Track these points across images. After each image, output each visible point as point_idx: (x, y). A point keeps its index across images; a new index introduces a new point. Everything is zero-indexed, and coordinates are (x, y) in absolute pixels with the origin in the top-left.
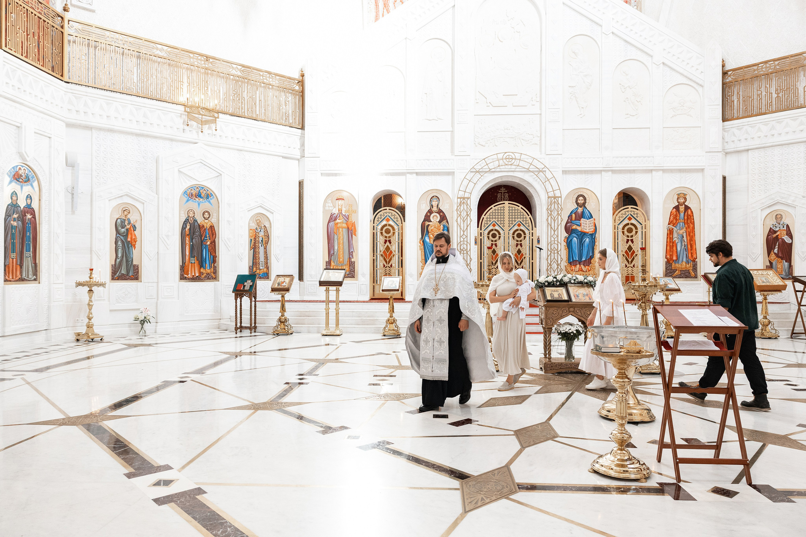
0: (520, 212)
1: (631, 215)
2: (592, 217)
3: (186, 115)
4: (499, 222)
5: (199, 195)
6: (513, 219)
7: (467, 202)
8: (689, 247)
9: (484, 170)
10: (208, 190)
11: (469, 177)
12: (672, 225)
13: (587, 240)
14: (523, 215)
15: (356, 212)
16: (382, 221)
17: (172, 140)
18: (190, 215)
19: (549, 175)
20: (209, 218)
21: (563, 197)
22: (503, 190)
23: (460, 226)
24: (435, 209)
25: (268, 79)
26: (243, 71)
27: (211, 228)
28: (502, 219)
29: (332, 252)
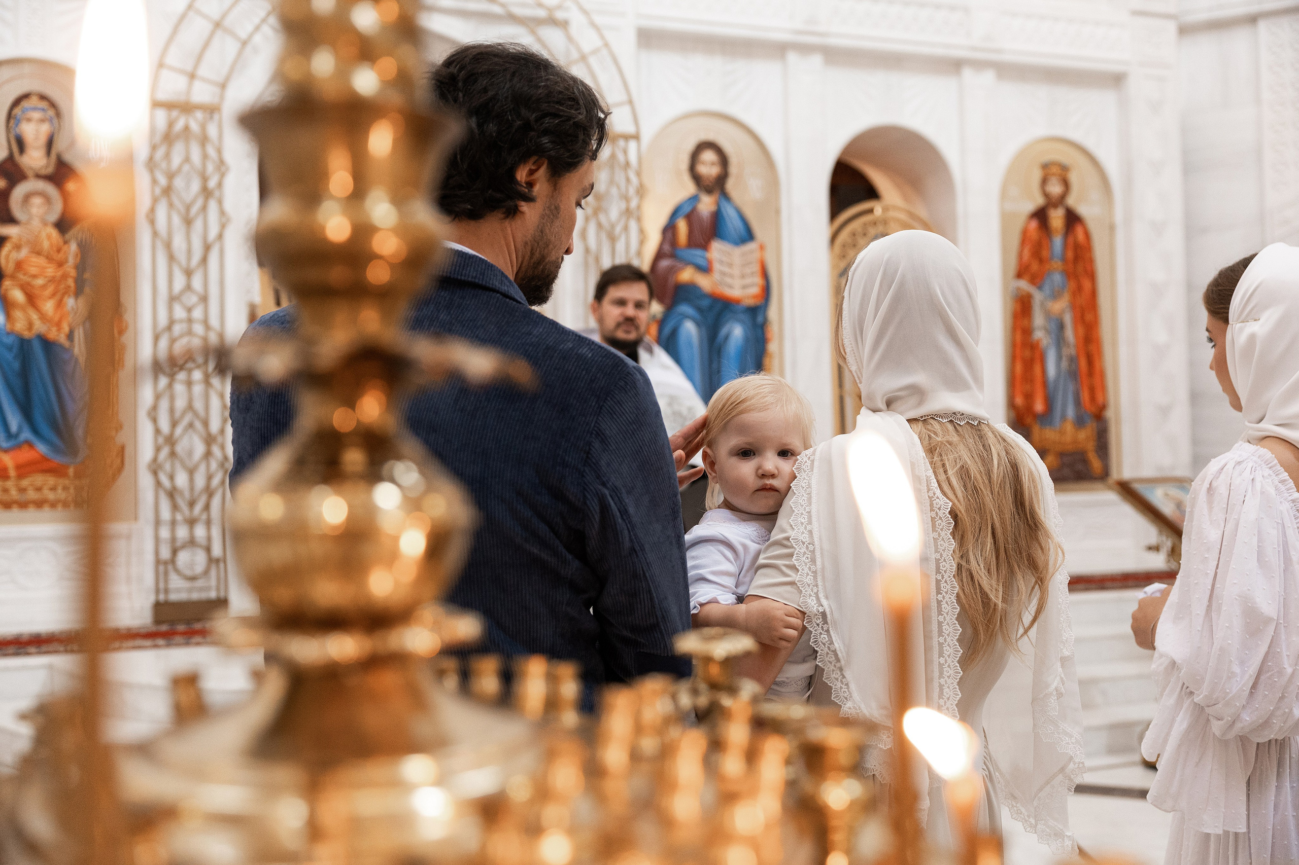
2: (748, 235)
7: (203, 127)
8: (1083, 363)
12: (1027, 279)
13: (737, 331)
23: (168, 246)
24: (35, 159)
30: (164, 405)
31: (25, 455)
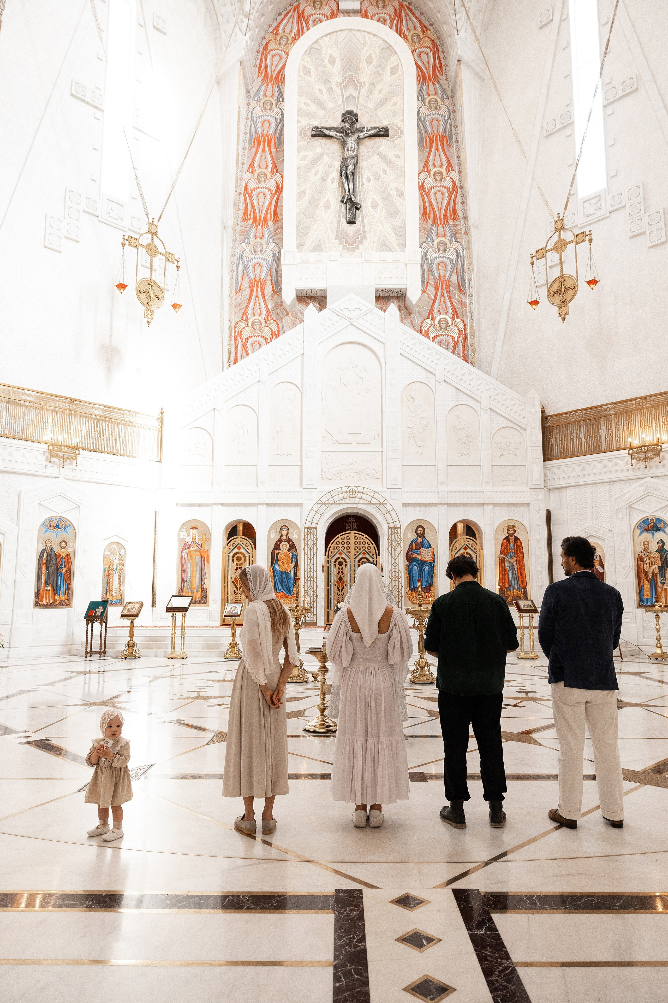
0: (365, 541)
1: (466, 545)
2: (430, 546)
3: (48, 452)
4: (346, 551)
5: (57, 526)
6: (359, 548)
7: (314, 532)
8: (520, 575)
9: (330, 502)
10: (65, 521)
11: (315, 509)
12: (503, 554)
13: (427, 568)
14: (368, 544)
15: (209, 540)
16: (234, 549)
17: (34, 475)
18: (48, 545)
19: (390, 508)
20: (65, 547)
21: (403, 528)
22: (351, 520)
23: (307, 554)
24: (284, 538)
25: (128, 417)
26: (105, 411)
27: (67, 557)
28: (348, 548)
29: (185, 579)
30: (306, 585)
31: (282, 594)
